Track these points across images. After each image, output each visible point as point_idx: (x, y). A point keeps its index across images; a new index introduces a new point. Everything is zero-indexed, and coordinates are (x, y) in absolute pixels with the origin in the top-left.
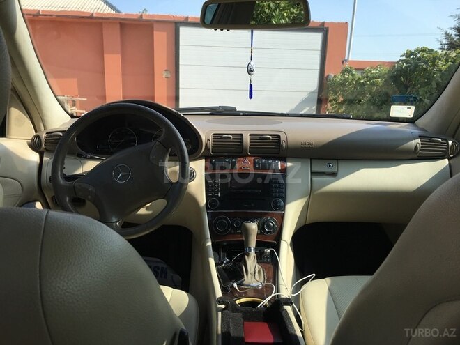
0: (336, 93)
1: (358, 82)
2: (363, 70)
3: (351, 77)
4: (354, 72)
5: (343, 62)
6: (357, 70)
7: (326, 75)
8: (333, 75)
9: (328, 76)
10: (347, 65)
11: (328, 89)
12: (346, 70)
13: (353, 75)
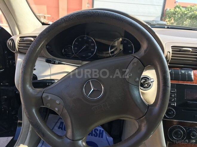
0: (170, 18)
1: (183, 13)
2: (186, 7)
3: (180, 10)
4: (181, 8)
5: (175, 3)
6: (183, 7)
7: (165, 9)
8: (169, 9)
9: (166, 9)
10: (177, 4)
11: (166, 16)
12: (177, 7)
13: (180, 9)
